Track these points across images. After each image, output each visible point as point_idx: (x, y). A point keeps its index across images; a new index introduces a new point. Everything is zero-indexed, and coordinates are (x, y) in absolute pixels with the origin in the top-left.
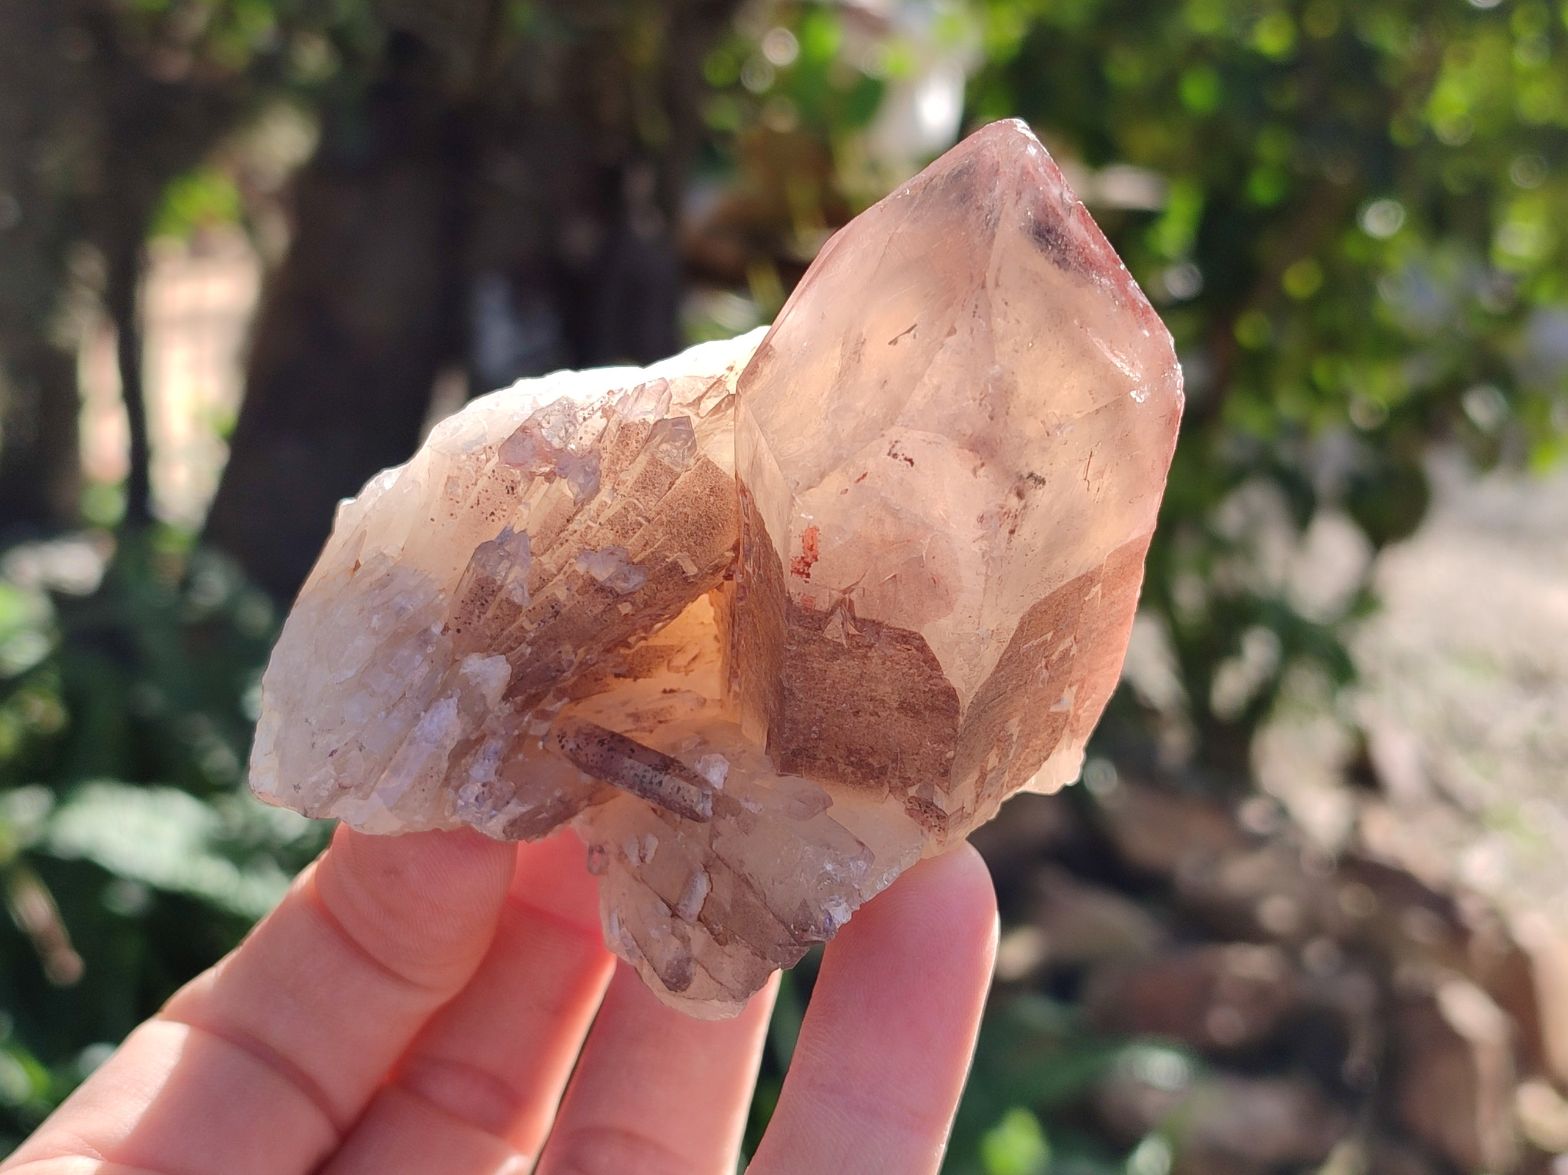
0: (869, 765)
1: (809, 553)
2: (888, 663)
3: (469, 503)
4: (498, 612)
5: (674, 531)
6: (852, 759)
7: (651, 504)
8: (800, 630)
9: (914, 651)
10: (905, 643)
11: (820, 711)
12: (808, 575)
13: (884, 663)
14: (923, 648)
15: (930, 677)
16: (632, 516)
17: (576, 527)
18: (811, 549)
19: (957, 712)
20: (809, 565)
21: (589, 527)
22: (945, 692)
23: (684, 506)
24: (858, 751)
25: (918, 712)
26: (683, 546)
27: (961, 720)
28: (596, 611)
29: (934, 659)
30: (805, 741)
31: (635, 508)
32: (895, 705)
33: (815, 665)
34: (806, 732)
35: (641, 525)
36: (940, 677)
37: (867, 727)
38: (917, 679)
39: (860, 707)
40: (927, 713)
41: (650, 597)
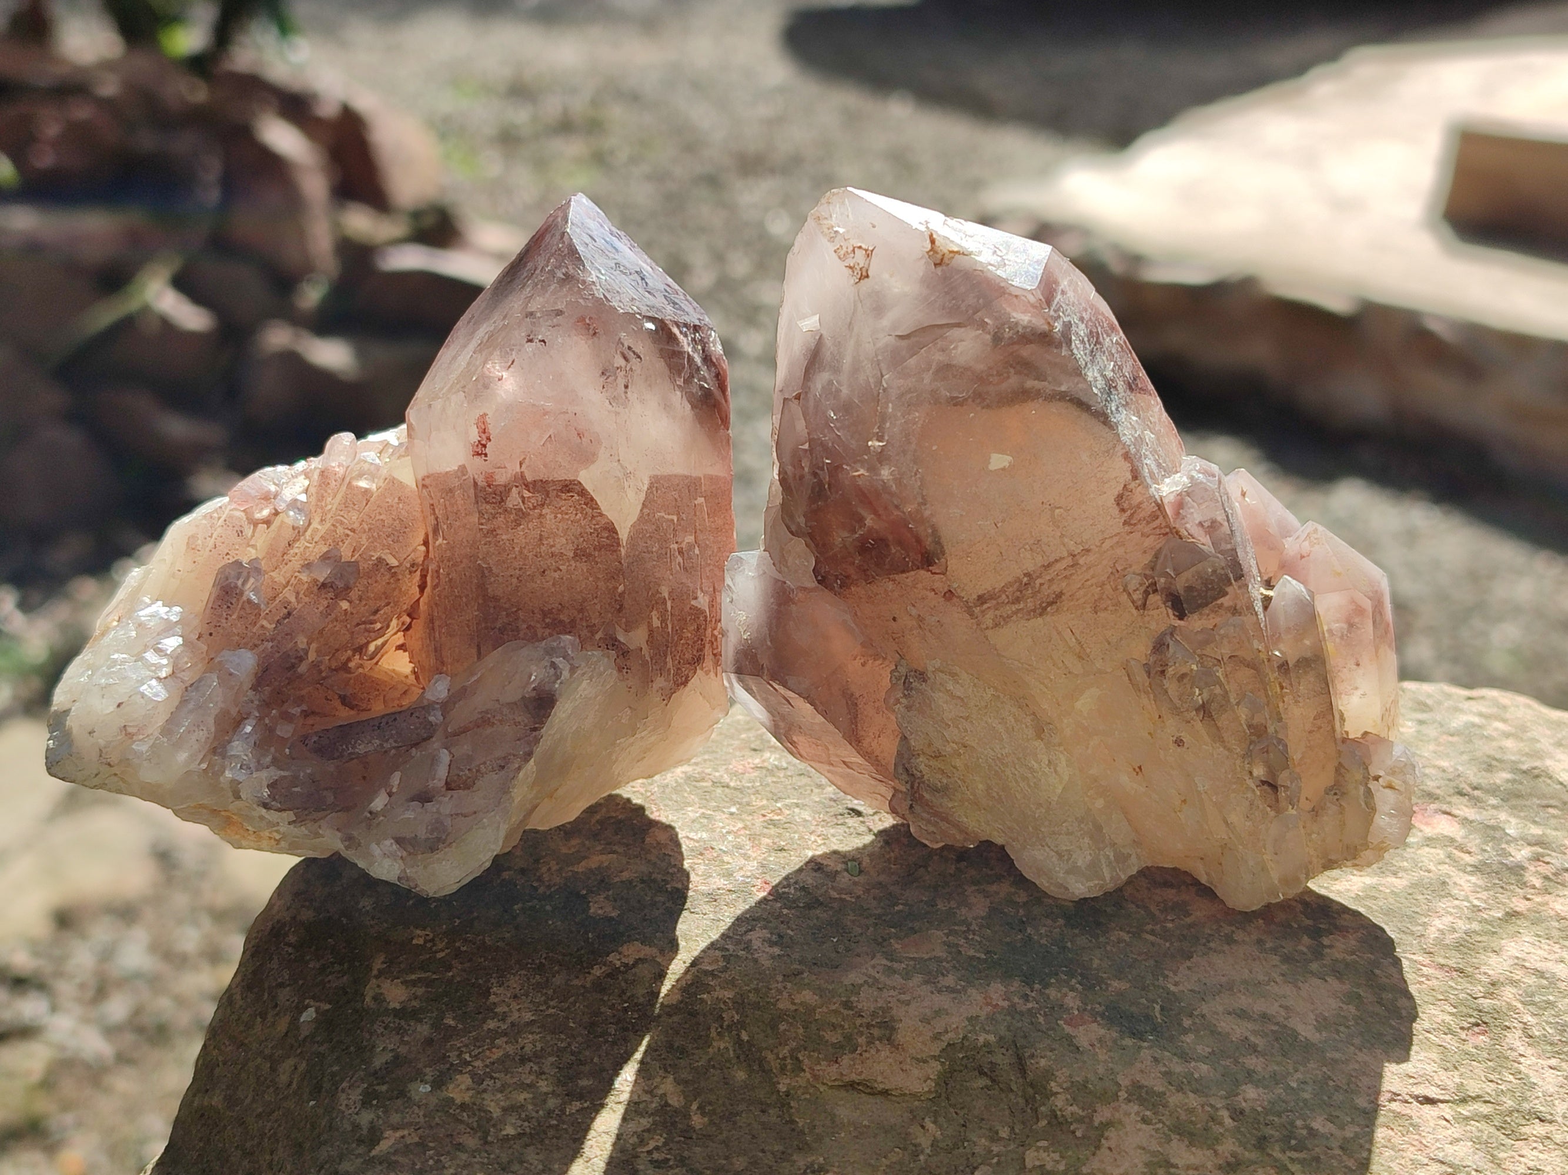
0: (561, 622)
1: (484, 436)
2: (559, 516)
3: (208, 549)
4: (242, 613)
5: (375, 534)
6: (547, 620)
7: (353, 517)
8: (488, 507)
9: (576, 497)
10: (569, 491)
11: (514, 581)
12: (486, 455)
13: (556, 517)
14: (583, 493)
15: (593, 517)
16: (340, 530)
17: (296, 551)
18: (484, 432)
19: (619, 545)
20: (485, 446)
21: (307, 547)
22: (605, 529)
23: (380, 514)
24: (550, 611)
25: (590, 555)
26: (384, 545)
27: (623, 551)
28: (321, 608)
29: (592, 499)
30: (508, 615)
31: (342, 523)
32: (572, 555)
33: (504, 537)
34: (507, 606)
35: (348, 535)
36: (601, 515)
37: (554, 585)
38: (583, 523)
39: (545, 567)
40: (596, 553)
41: (363, 592)
